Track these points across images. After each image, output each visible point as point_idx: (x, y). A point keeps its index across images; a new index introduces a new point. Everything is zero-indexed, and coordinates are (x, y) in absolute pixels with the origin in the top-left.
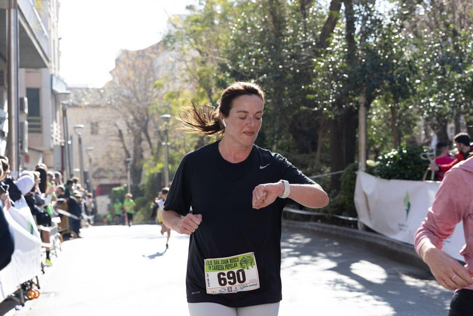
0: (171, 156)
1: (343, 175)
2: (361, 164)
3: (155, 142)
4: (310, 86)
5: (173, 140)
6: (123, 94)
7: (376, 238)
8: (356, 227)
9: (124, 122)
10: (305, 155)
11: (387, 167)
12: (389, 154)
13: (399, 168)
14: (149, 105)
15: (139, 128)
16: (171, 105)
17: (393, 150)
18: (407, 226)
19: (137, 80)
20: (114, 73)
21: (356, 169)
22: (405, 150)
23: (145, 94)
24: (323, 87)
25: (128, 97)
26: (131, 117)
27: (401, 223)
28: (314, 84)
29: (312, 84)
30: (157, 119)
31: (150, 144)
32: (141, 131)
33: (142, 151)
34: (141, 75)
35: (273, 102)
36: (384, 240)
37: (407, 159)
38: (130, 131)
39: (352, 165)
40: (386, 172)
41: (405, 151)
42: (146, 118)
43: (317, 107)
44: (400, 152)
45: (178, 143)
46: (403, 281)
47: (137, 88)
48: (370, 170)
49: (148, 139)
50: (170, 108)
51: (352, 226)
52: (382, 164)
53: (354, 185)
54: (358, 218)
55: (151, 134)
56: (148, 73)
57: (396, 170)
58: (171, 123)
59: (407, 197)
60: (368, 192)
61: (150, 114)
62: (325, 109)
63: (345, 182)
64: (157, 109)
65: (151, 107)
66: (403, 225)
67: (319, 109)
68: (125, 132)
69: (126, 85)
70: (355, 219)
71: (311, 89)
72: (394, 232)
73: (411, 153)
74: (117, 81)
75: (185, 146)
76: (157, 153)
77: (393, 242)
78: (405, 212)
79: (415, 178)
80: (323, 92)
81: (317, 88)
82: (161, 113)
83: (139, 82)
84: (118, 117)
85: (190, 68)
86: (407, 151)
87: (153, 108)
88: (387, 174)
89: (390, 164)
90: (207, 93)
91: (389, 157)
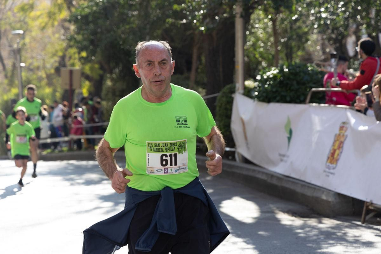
1: (218, 98)
2: (239, 86)
3: (9, 63)
5: (30, 61)
7: (254, 171)
8: (234, 159)
11: (266, 89)
12: (268, 74)
13: (279, 90)
14: (1, 20)
16: (27, 20)
17: (273, 68)
18: (288, 157)
21: (233, 91)
22: (286, 68)
27: (282, 152)
30: (10, 36)
31: (4, 65)
35: (139, 15)
36: (263, 173)
37: (289, 78)
39: (228, 86)
40: (264, 94)
41: (286, 70)
43: (186, 19)
44: (281, 71)
45: (36, 64)
48: (248, 92)
49: (1, 59)
50: (26, 23)
51: (230, 158)
52: (260, 85)
53: (231, 110)
54: (236, 149)
57: (277, 91)
58: (27, 40)
59: (289, 123)
60: (245, 117)
62: (195, 21)
63: (220, 107)
64: (10, 24)
65: (3, 22)
66: (284, 156)
67: (188, 21)
70: (233, 150)
72: (275, 164)
73: (293, 71)
75: (44, 67)
76: (12, 76)
77: (272, 175)
78: (287, 140)
79: (298, 101)
82: (14, 29)
86: (289, 70)
87: (6, 23)
88: (266, 97)
89: (269, 85)
90: (67, 4)
91: (268, 76)
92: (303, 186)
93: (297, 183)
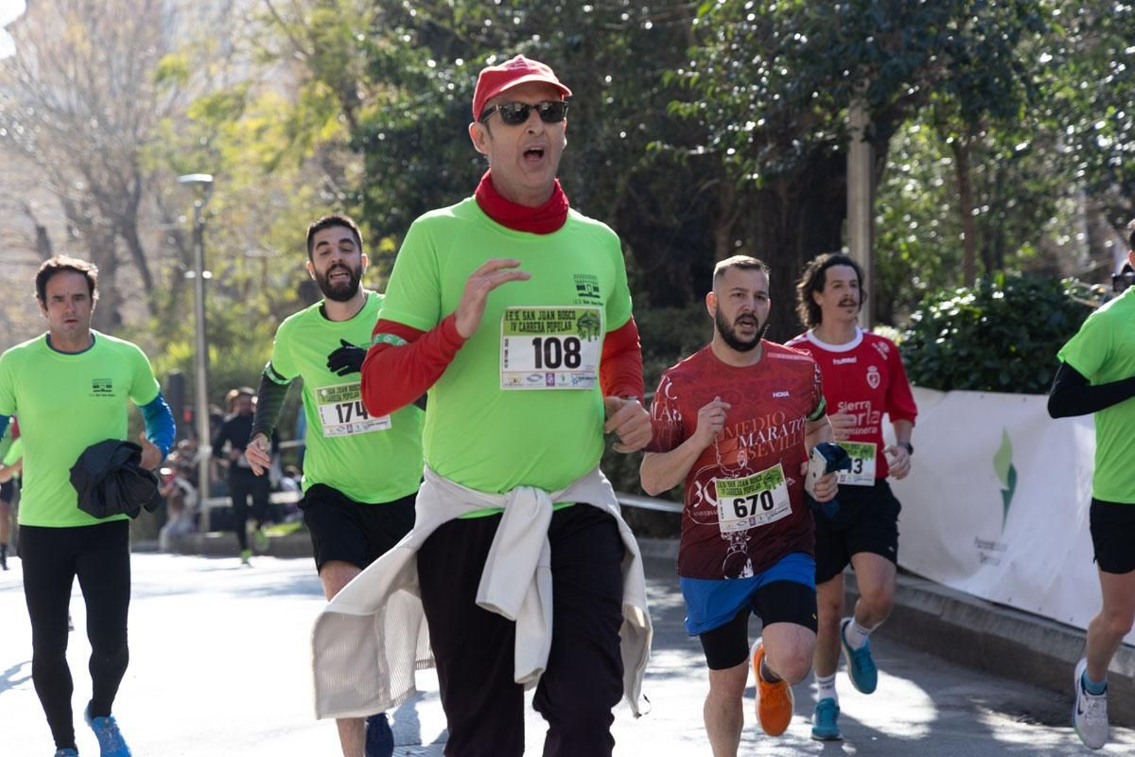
0: (218, 316)
3: (162, 269)
4: (681, 71)
5: (224, 264)
6: (50, 102)
9: (55, 201)
10: (671, 310)
11: (939, 348)
12: (945, 306)
13: (978, 352)
14: (141, 142)
15: (108, 221)
16: (218, 143)
17: (960, 291)
18: (1005, 547)
19: (101, 57)
20: (22, 32)
23: (129, 105)
24: (727, 77)
25: (69, 115)
26: (81, 184)
27: (986, 537)
28: (693, 64)
29: (687, 67)
30: (168, 191)
31: (146, 276)
32: (115, 232)
33: (119, 301)
34: (115, 36)
36: (929, 595)
37: (1005, 320)
38: (76, 233)
40: (933, 365)
41: (998, 295)
42: (131, 187)
43: (705, 144)
44: (984, 297)
45: (241, 272)
46: (988, 731)
47: (102, 81)
49: (140, 258)
50: (215, 153)
52: (922, 336)
55: (149, 242)
56: (139, 30)
57: (970, 356)
58: (217, 203)
59: (1006, 448)
61: (146, 174)
62: (731, 151)
64: (169, 155)
65: (148, 149)
66: (991, 546)
67: (712, 150)
68: (58, 235)
69: (62, 71)
71: (682, 83)
73: (1020, 299)
74: (31, 58)
75: (264, 285)
76: (171, 308)
77: (957, 602)
78: (999, 499)
79: (1034, 386)
80: (723, 91)
81: (704, 78)
82: (180, 171)
83: (108, 63)
84: (36, 184)
85: (281, 12)
86: (1007, 295)
87: (155, 154)
88: (939, 373)
89: (946, 337)
90: (340, 98)
91: (944, 312)
92: (1047, 632)
93: (1031, 625)
